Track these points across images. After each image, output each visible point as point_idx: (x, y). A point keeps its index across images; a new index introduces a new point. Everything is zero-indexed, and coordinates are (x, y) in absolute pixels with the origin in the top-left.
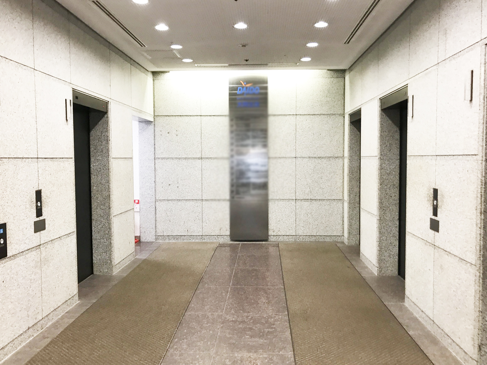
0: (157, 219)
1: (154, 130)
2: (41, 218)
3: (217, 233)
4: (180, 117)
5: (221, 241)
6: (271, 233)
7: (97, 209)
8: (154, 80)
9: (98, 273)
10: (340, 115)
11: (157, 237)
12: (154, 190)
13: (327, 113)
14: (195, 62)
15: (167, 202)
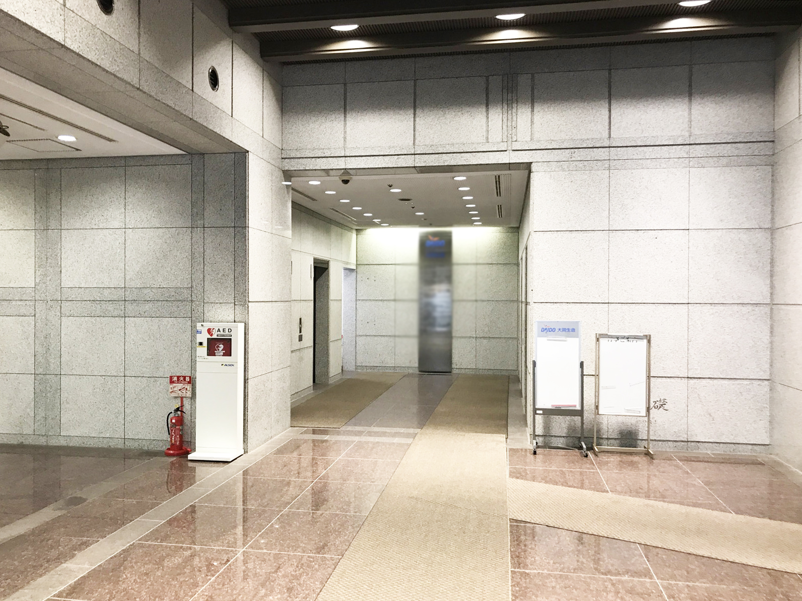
0: (357, 351)
1: (356, 276)
2: (301, 334)
3: (408, 365)
4: (377, 266)
5: (411, 371)
6: (454, 366)
7: (319, 335)
8: (357, 235)
9: (318, 382)
10: (515, 264)
11: (357, 367)
12: (355, 326)
13: (503, 263)
14: (389, 225)
15: (365, 337)
